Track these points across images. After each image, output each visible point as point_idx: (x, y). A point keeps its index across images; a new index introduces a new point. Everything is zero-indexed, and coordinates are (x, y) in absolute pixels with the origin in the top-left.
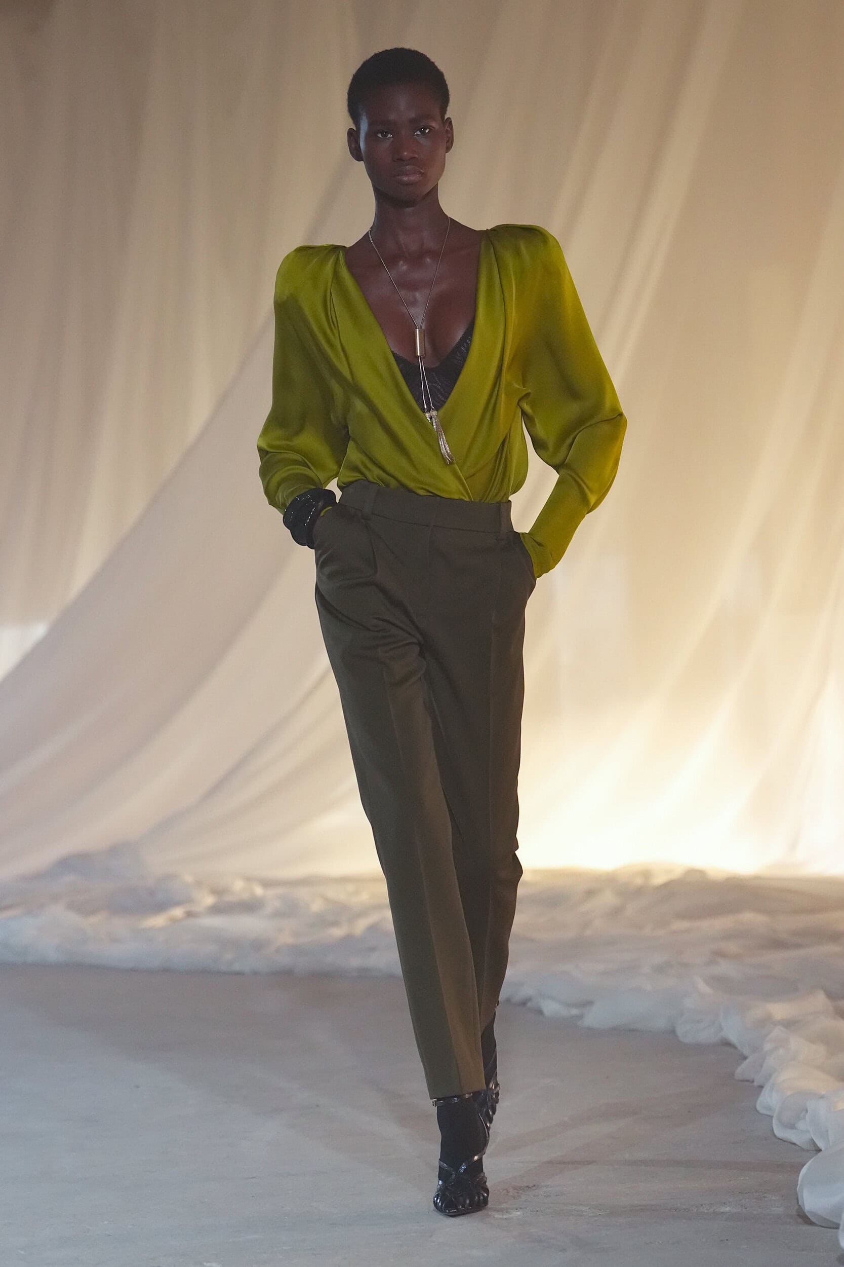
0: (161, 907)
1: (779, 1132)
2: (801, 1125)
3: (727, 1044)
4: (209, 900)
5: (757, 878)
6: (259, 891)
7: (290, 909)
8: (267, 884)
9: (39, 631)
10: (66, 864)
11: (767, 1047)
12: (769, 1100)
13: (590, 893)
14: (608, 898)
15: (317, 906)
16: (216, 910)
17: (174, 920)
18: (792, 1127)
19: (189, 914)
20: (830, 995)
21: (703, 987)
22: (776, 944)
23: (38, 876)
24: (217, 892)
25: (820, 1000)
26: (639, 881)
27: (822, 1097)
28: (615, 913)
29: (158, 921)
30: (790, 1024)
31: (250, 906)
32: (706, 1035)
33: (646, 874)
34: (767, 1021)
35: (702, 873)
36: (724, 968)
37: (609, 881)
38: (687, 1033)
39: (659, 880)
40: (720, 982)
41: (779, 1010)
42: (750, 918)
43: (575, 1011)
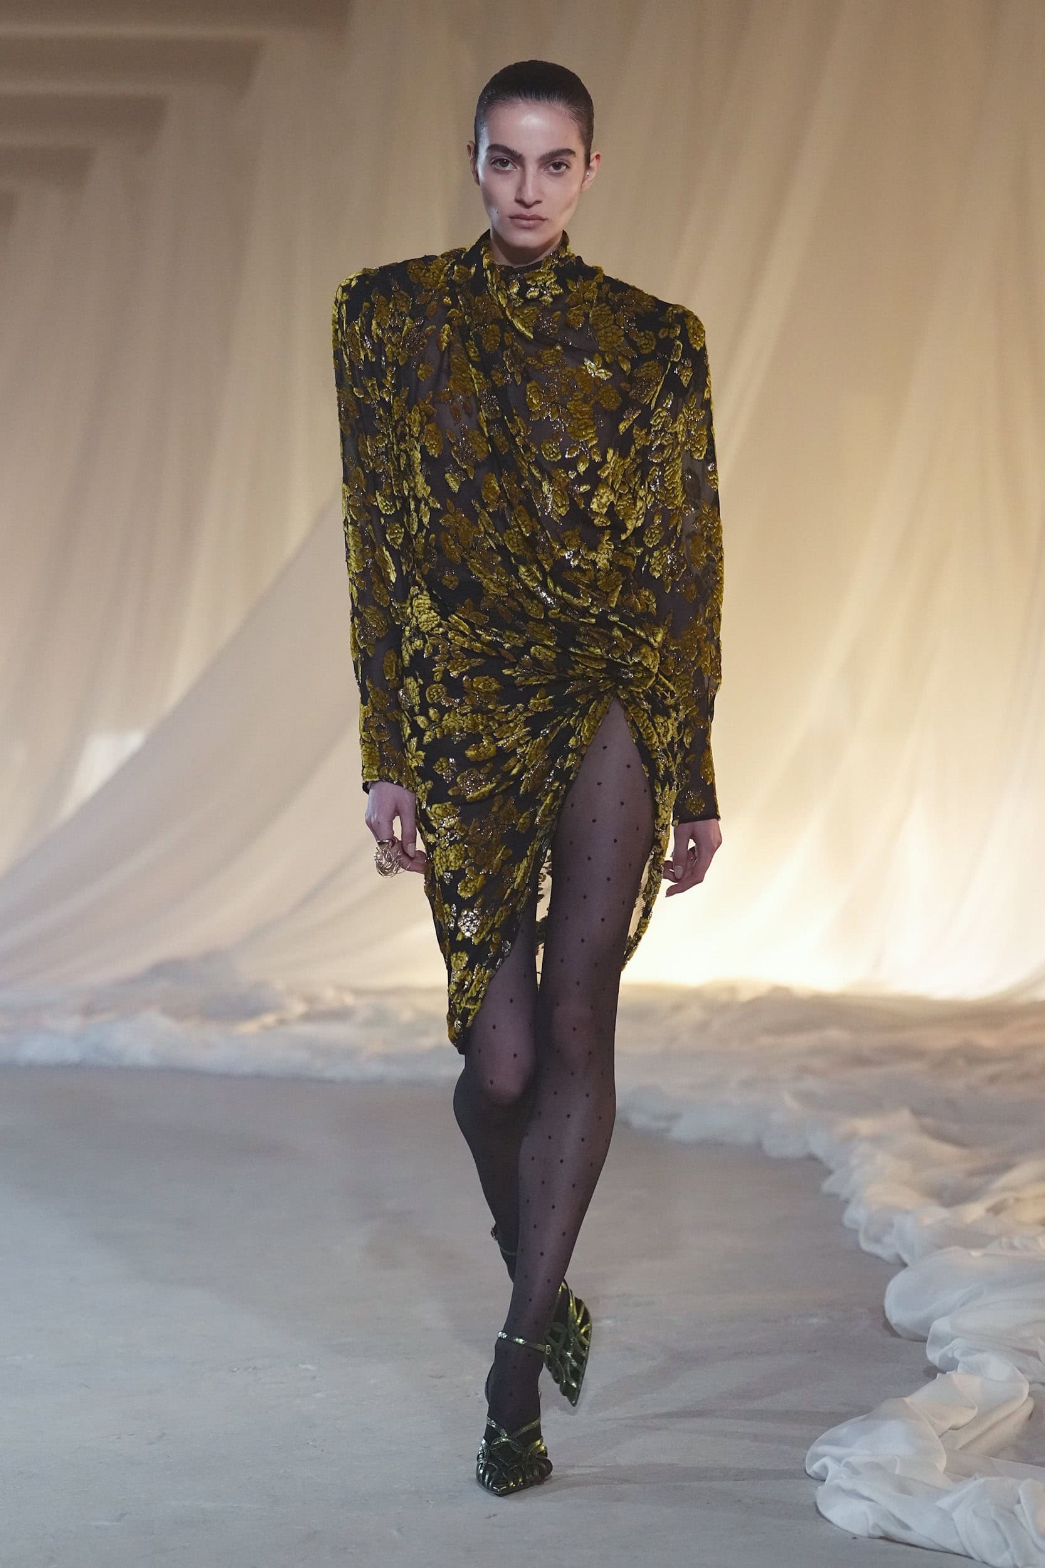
0: (252, 1013)
1: (866, 1246)
2: (887, 1239)
3: (812, 1158)
4: (299, 1008)
5: (842, 996)
6: (349, 1000)
7: (380, 1018)
8: (358, 992)
9: (134, 740)
10: (159, 970)
11: (854, 1161)
12: (855, 1215)
13: (677, 1008)
14: (694, 1014)
15: (407, 1016)
16: (307, 1017)
17: (266, 1028)
18: (877, 1240)
19: (282, 1022)
20: (917, 1113)
21: (789, 1101)
22: (859, 1060)
23: (133, 981)
24: (310, 1000)
25: (905, 1116)
26: (725, 997)
27: (907, 1212)
28: (702, 1027)
29: (249, 1028)
30: (876, 1140)
31: (341, 1015)
32: (792, 1149)
33: (732, 989)
34: (851, 1137)
35: (786, 990)
36: (811, 1083)
37: (695, 996)
38: (775, 1147)
39: (745, 995)
40: (806, 1097)
41: (865, 1126)
42: (835, 1035)
43: (662, 1124)
